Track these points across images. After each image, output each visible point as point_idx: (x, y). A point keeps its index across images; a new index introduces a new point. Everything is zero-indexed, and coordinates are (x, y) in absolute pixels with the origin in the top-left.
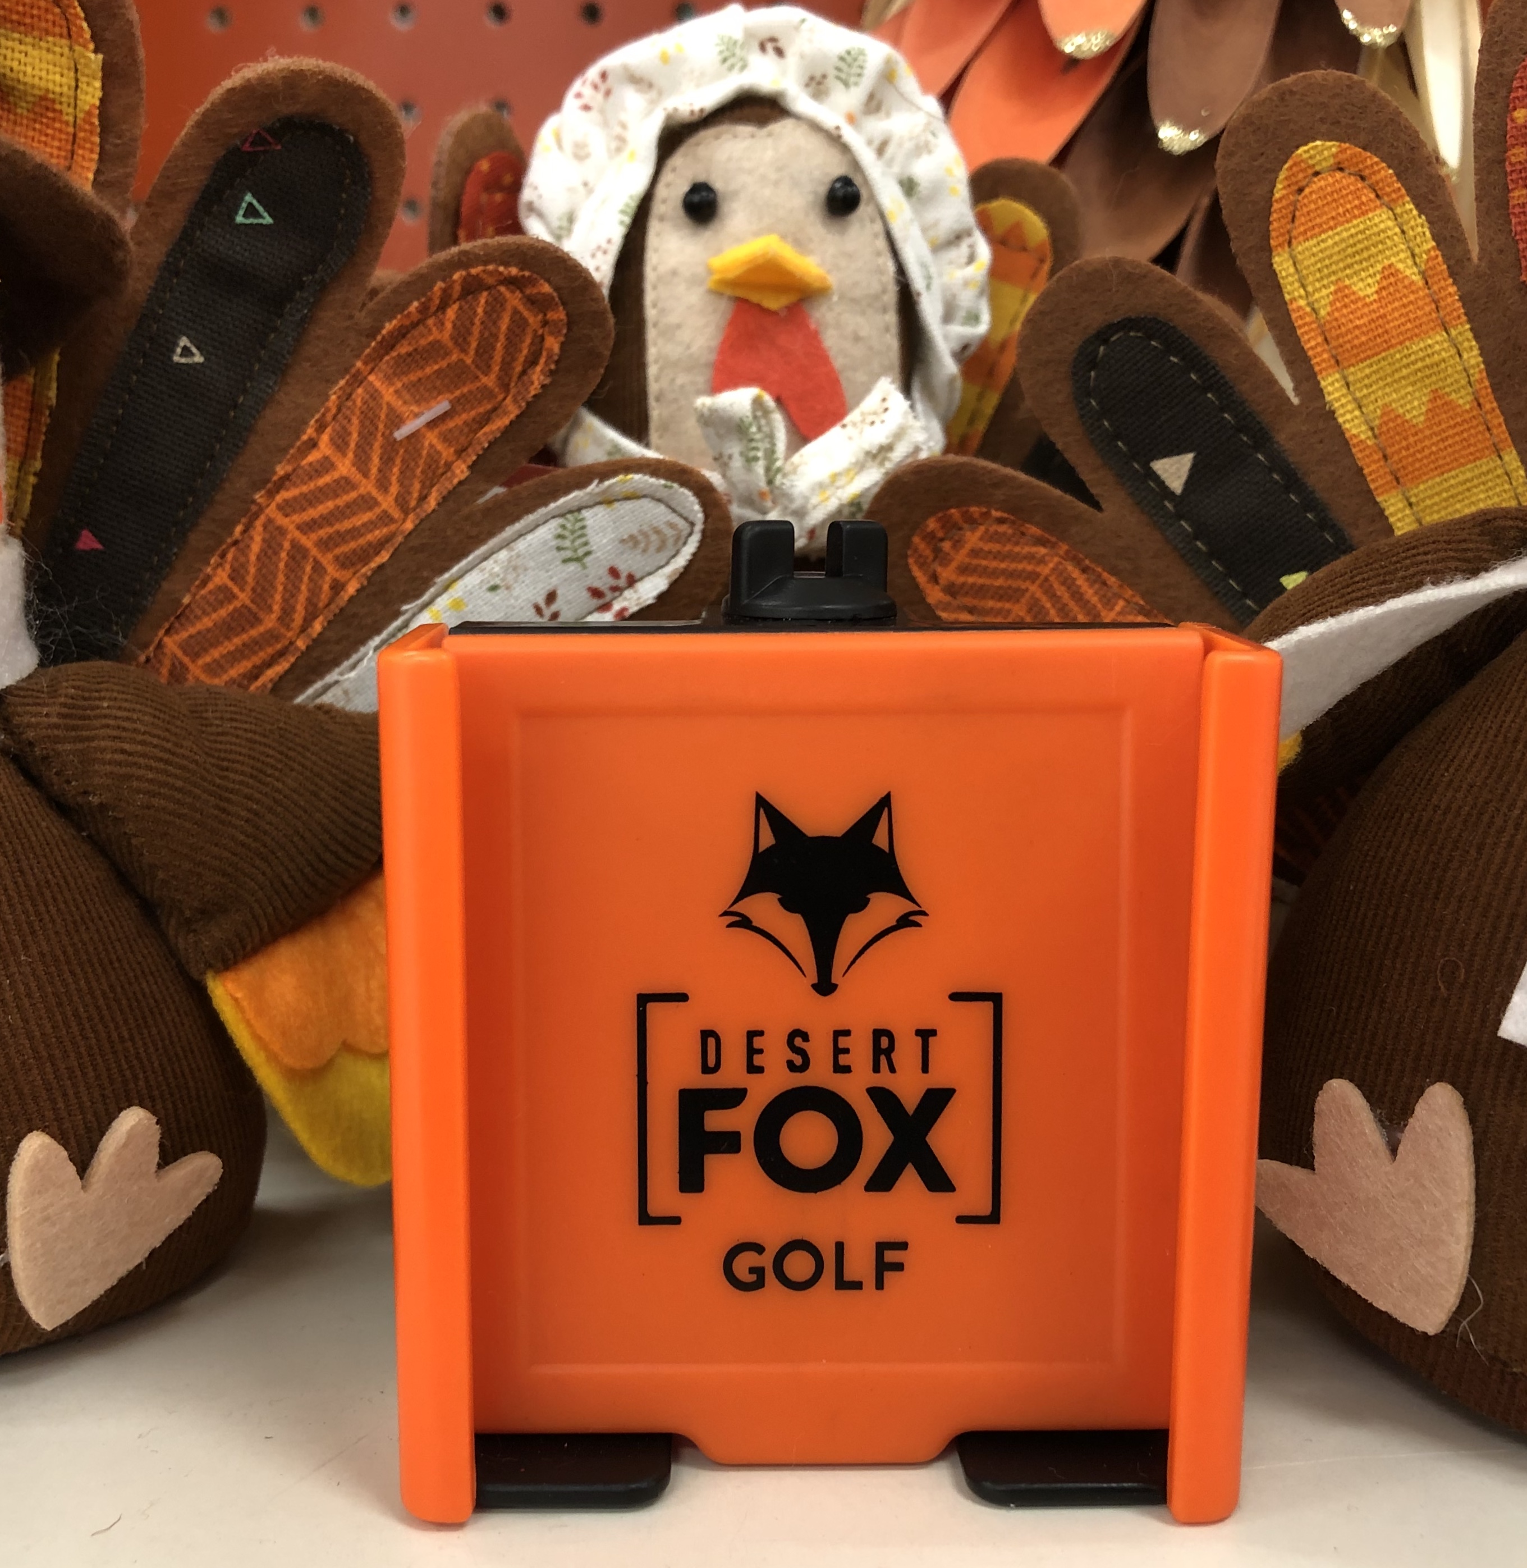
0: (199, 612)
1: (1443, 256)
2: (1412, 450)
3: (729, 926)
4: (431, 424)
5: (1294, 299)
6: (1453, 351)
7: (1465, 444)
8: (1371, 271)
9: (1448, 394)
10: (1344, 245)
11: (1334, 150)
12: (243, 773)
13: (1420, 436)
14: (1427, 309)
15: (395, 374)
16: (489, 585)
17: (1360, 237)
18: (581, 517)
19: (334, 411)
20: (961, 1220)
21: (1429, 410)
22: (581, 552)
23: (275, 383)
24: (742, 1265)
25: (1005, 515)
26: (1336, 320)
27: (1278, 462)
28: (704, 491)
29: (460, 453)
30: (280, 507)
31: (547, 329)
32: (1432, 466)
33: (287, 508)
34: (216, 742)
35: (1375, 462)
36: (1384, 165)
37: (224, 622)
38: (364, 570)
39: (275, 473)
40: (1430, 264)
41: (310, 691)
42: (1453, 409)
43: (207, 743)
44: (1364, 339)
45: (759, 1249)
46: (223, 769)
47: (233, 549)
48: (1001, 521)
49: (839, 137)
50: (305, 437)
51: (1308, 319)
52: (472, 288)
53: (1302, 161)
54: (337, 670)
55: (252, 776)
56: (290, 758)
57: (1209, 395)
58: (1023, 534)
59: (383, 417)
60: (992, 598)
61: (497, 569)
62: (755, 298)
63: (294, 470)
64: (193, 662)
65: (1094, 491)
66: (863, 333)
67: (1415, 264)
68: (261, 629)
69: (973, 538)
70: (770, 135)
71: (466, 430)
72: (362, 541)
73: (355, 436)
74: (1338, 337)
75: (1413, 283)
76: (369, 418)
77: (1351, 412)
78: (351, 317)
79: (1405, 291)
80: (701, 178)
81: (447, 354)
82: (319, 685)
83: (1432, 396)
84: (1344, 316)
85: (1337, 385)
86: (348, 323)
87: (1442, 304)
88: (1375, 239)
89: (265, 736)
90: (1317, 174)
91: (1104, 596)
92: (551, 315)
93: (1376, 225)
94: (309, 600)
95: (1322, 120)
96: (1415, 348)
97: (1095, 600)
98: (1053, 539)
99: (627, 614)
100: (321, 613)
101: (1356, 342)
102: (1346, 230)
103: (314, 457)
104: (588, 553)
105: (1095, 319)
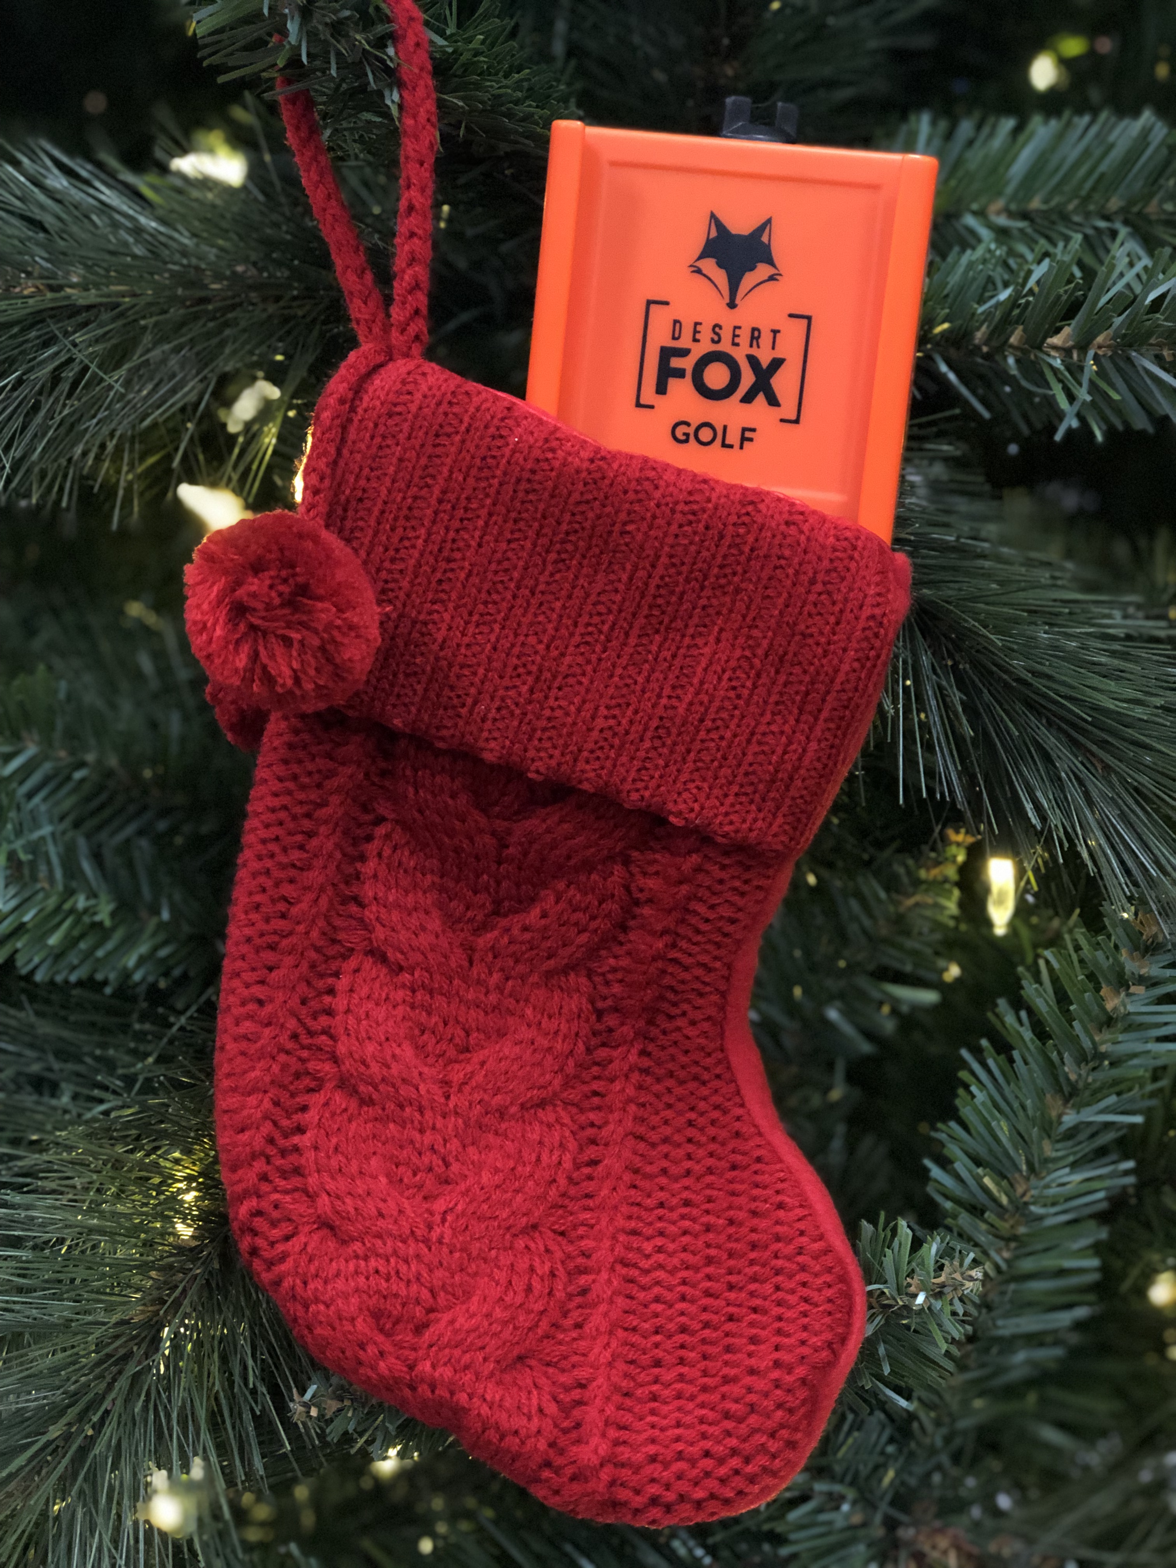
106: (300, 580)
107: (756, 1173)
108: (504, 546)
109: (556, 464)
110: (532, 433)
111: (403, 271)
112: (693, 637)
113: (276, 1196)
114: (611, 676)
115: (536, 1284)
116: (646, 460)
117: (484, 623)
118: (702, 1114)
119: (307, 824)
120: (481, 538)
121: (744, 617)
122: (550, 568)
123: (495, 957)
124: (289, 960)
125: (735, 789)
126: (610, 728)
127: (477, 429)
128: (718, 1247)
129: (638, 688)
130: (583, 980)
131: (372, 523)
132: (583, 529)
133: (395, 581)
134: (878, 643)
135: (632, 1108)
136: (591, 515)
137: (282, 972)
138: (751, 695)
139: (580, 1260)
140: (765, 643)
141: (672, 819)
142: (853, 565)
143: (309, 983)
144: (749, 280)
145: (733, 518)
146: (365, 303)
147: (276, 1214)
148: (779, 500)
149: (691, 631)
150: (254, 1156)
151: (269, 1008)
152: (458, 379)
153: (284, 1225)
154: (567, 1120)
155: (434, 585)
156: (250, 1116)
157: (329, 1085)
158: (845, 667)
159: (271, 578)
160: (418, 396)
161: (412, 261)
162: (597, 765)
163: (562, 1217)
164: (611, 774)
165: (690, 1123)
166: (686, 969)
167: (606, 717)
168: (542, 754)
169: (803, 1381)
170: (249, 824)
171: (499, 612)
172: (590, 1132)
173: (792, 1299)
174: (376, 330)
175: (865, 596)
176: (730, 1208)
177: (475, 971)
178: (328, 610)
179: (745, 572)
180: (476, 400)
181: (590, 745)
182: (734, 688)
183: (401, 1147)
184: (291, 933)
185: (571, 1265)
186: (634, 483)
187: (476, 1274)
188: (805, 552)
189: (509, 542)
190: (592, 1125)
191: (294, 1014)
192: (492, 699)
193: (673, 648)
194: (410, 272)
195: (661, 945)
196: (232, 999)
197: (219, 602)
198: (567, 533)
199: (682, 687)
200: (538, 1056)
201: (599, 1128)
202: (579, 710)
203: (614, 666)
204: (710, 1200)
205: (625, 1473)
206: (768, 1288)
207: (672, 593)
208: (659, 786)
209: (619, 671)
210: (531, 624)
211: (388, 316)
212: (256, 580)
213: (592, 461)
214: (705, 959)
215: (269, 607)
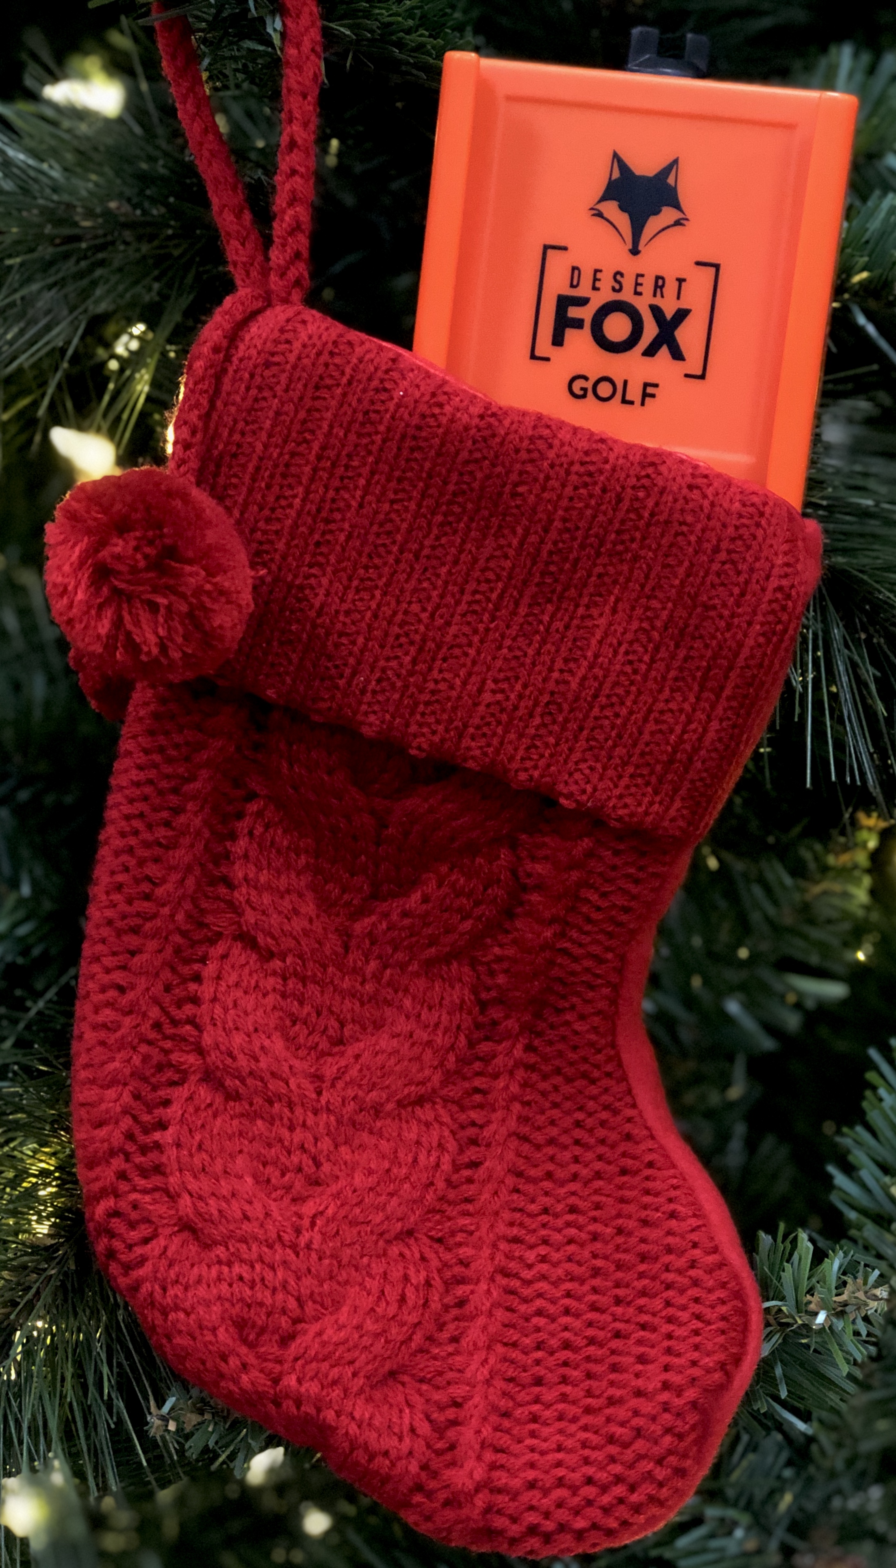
106: (167, 541)
107: (647, 1178)
108: (386, 507)
109: (444, 420)
110: (418, 386)
111: (284, 212)
112: (588, 607)
113: (134, 1196)
114: (500, 648)
115: (410, 1293)
116: (540, 417)
117: (365, 589)
118: (590, 1115)
119: (174, 800)
120: (363, 498)
121: (642, 586)
122: (435, 531)
123: (373, 943)
124: (152, 945)
125: (631, 770)
126: (498, 703)
127: (359, 381)
128: (606, 1258)
129: (528, 661)
130: (466, 969)
131: (247, 479)
132: (472, 490)
133: (271, 542)
134: (785, 617)
135: (517, 1107)
136: (479, 475)
137: (145, 957)
138: (649, 670)
139: (458, 1270)
140: (664, 614)
141: (563, 801)
142: (760, 533)
143: (174, 970)
144: (653, 224)
145: (633, 481)
146: (243, 245)
147: (134, 1215)
148: (682, 461)
149: (586, 600)
150: (112, 1153)
151: (131, 996)
152: (339, 328)
153: (143, 1227)
154: (446, 1119)
155: (311, 547)
156: (107, 1111)
157: (194, 1078)
158: (750, 642)
159: (136, 538)
160: (297, 345)
161: (293, 201)
162: (483, 742)
163: (438, 1223)
164: (497, 752)
165: (578, 1124)
166: (576, 959)
167: (494, 692)
168: (425, 730)
169: (694, 1404)
170: (112, 799)
171: (380, 577)
172: (471, 1131)
173: (684, 1316)
174: (254, 274)
175: (773, 566)
176: (619, 1216)
177: (351, 957)
178: (197, 574)
179: (644, 538)
180: (359, 350)
181: (477, 721)
182: (630, 662)
183: (270, 1145)
184: (155, 916)
185: (448, 1274)
186: (526, 443)
187: (347, 1282)
188: (709, 518)
189: (392, 502)
190: (473, 1124)
191: (156, 1001)
192: (372, 669)
193: (566, 618)
194: (291, 212)
195: (548, 934)
196: (91, 985)
197: (82, 563)
198: (455, 494)
199: (576, 660)
200: (417, 1050)
201: (481, 1127)
202: (464, 683)
203: (503, 636)
204: (598, 1206)
205: (501, 1500)
206: (657, 1304)
207: (566, 559)
208: (549, 766)
209: (508, 642)
210: (415, 590)
211: (268, 259)
212: (121, 542)
213: (481, 417)
214: (595, 949)
215: (134, 570)
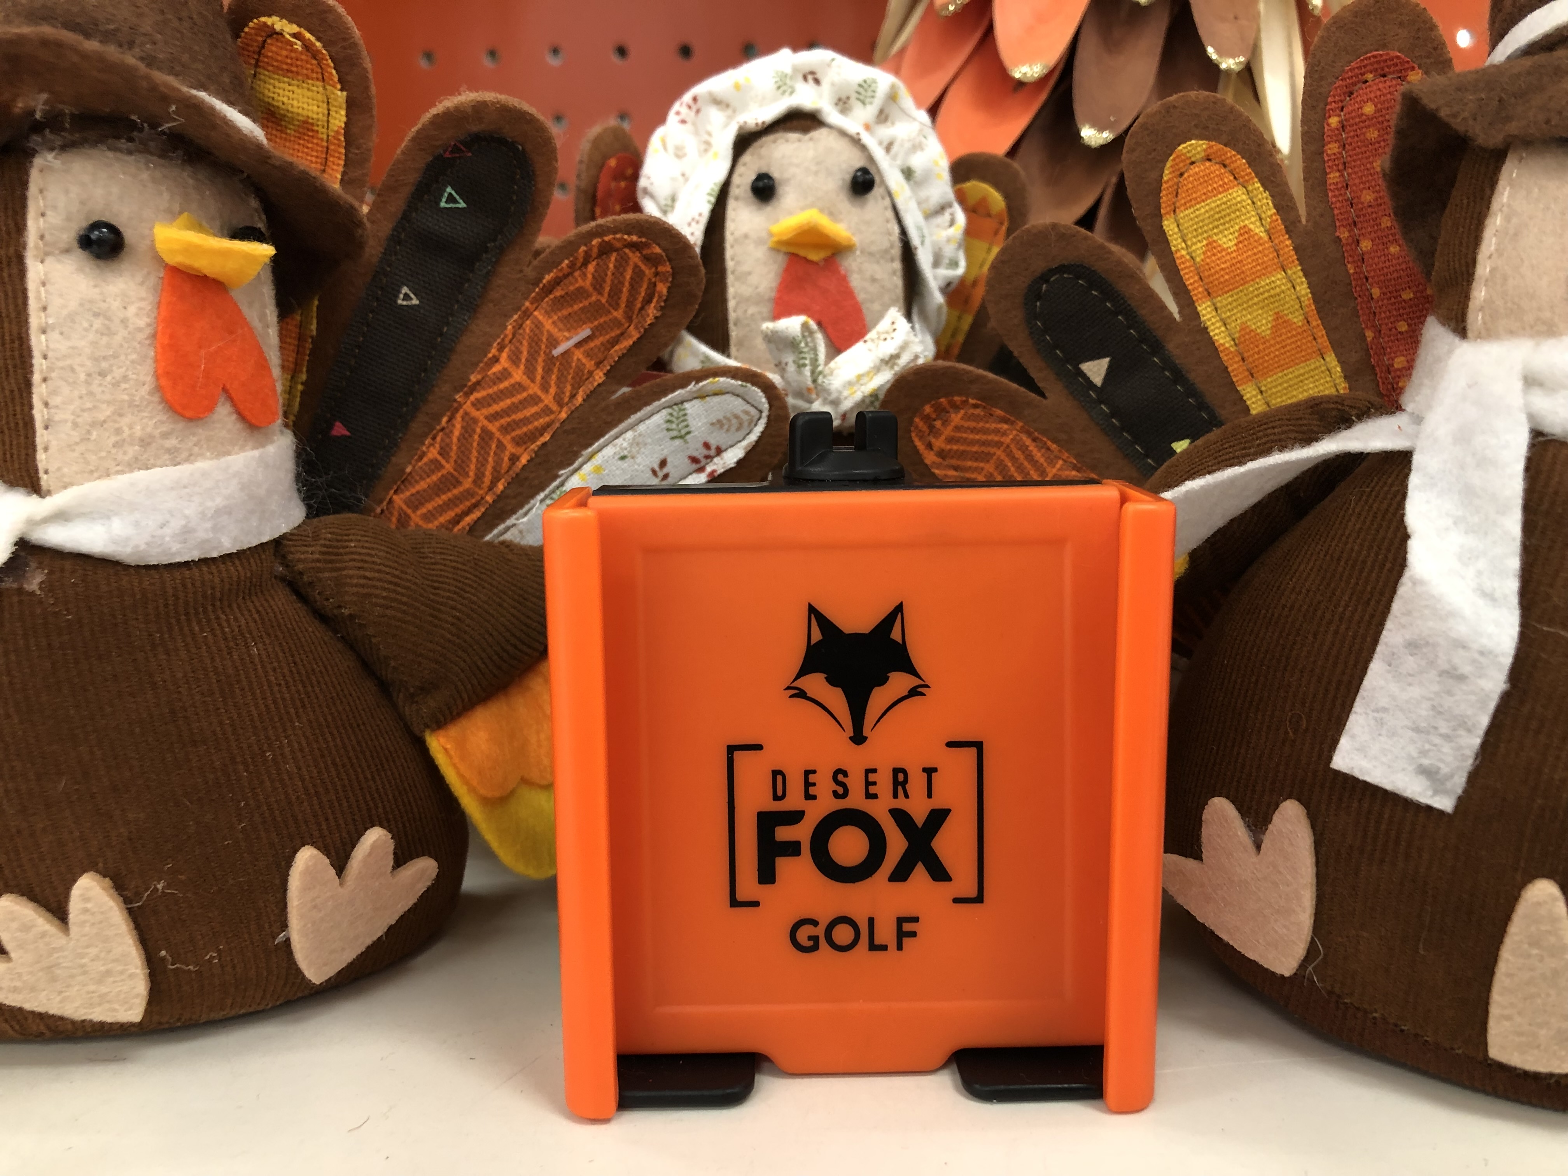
0: (418, 478)
1: (1281, 219)
2: (1262, 354)
3: (791, 697)
4: (578, 345)
5: (1178, 250)
6: (1289, 285)
7: (1299, 349)
8: (1232, 230)
9: (1287, 315)
10: (1212, 213)
11: (1204, 146)
12: (449, 591)
13: (1268, 344)
14: (1271, 256)
15: (552, 310)
16: (619, 456)
17: (1224, 206)
18: (683, 407)
19: (510, 336)
20: (956, 901)
21: (1273, 327)
22: (683, 432)
23: (469, 318)
24: (803, 935)
25: (979, 402)
26: (1208, 264)
27: (1169, 364)
28: (768, 388)
29: (598, 364)
30: (473, 404)
31: (658, 277)
32: (1276, 365)
33: (478, 404)
34: (430, 569)
35: (1236, 363)
36: (1239, 156)
37: (435, 484)
38: (532, 447)
39: (470, 380)
40: (1273, 225)
41: (496, 531)
42: (1290, 325)
43: (424, 570)
44: (1227, 277)
45: (815, 923)
46: (435, 588)
47: (441, 434)
48: (975, 406)
49: (860, 140)
50: (490, 355)
51: (1188, 264)
52: (605, 250)
53: (1183, 154)
54: (515, 517)
55: (455, 593)
56: (482, 580)
57: (1120, 317)
58: (991, 415)
59: (544, 340)
60: (971, 460)
61: (625, 444)
62: (802, 253)
63: (483, 378)
64: (414, 512)
65: (1040, 385)
66: (878, 276)
67: (1262, 225)
68: (461, 489)
69: (956, 418)
70: (811, 139)
71: (602, 349)
72: (530, 427)
73: (525, 353)
74: (1209, 276)
75: (1261, 238)
76: (535, 341)
77: (1219, 328)
78: (521, 271)
79: (1256, 244)
80: (764, 170)
81: (589, 296)
82: (501, 527)
83: (1275, 316)
84: (1213, 261)
85: (1209, 309)
86: (519, 276)
87: (1281, 252)
88: (1234, 208)
89: (464, 564)
90: (1193, 163)
91: (1048, 458)
92: (661, 269)
93: (1234, 198)
94: (494, 468)
95: (1196, 126)
96: (1263, 283)
97: (1042, 460)
98: (1012, 419)
99: (716, 474)
100: (503, 477)
101: (1222, 280)
102: (1214, 202)
103: (497, 368)
104: (688, 433)
105: (1039, 266)
